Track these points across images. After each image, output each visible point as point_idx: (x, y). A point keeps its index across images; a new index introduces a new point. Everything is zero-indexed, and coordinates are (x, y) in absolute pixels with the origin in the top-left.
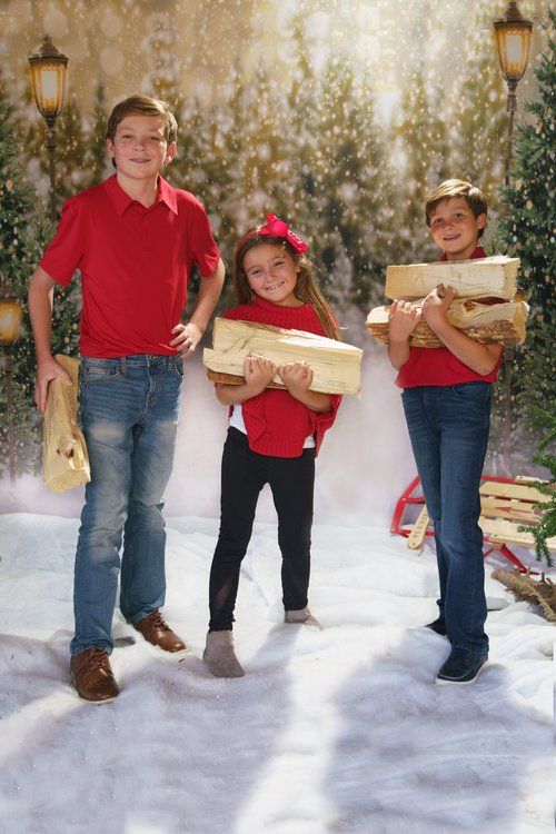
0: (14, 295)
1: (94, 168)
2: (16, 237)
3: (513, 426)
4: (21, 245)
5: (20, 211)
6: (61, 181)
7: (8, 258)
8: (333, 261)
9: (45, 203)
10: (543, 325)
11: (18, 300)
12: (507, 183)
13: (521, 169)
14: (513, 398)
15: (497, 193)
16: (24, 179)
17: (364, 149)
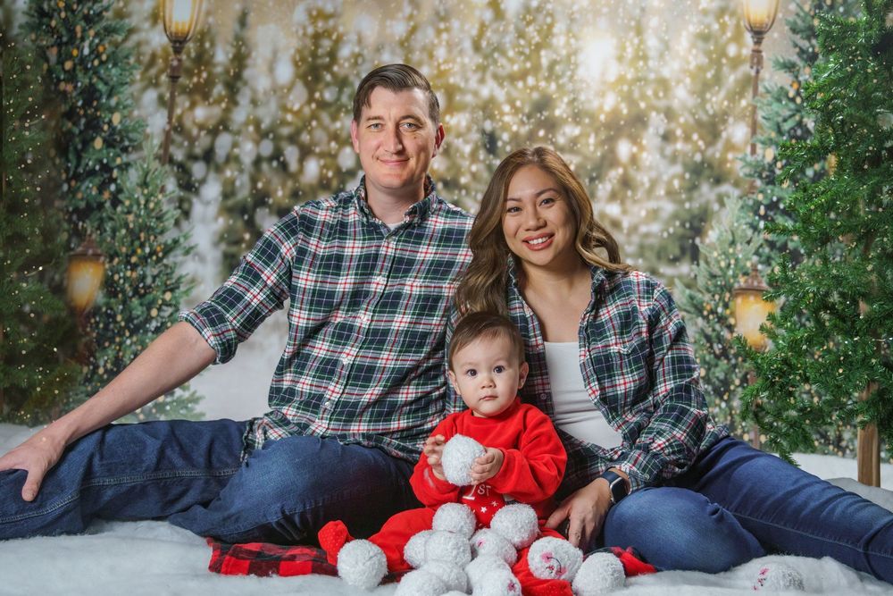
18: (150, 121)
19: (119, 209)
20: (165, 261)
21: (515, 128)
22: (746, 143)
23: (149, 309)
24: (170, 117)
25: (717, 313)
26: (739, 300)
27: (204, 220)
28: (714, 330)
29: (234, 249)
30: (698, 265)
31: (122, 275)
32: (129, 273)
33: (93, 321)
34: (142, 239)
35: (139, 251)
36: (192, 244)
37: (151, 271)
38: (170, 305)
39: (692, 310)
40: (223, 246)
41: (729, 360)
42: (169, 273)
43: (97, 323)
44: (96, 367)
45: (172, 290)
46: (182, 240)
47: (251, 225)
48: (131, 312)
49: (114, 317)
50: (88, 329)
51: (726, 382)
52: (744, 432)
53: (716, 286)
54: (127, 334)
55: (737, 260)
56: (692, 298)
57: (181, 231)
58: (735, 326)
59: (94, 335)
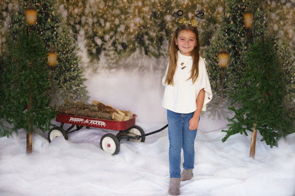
0: (54, 50)
1: (82, 8)
2: (55, 31)
3: (224, 99)
4: (57, 33)
5: (57, 22)
6: (71, 12)
7: (53, 38)
8: (162, 41)
9: (65, 19)
10: (234, 64)
11: (56, 52)
12: (224, 14)
13: (229, 9)
14: (224, 90)
15: (221, 18)
16: (58, 11)
17: (174, 3)
18: (63, 13)
19: (58, 39)
20: (73, 52)
21: (161, 10)
22: (222, 13)
23: (71, 65)
24: (68, 12)
25: (214, 59)
26: (220, 55)
27: (81, 41)
28: (213, 63)
29: (90, 48)
30: (209, 46)
31: (62, 56)
32: (64, 56)
33: (56, 69)
34: (66, 47)
35: (65, 50)
36: (79, 48)
37: (69, 55)
38: (76, 64)
39: (208, 58)
40: (87, 48)
41: (217, 71)
42: (74, 55)
43: (58, 70)
44: (60, 81)
45: (76, 60)
46: (76, 46)
47: (94, 41)
48: (66, 66)
49: (62, 67)
50: (56, 71)
51: (216, 76)
52: (219, 89)
53: (214, 51)
54: (66, 72)
55: (220, 44)
56: (207, 55)
57: (75, 44)
58: (219, 62)
59: (58, 72)
